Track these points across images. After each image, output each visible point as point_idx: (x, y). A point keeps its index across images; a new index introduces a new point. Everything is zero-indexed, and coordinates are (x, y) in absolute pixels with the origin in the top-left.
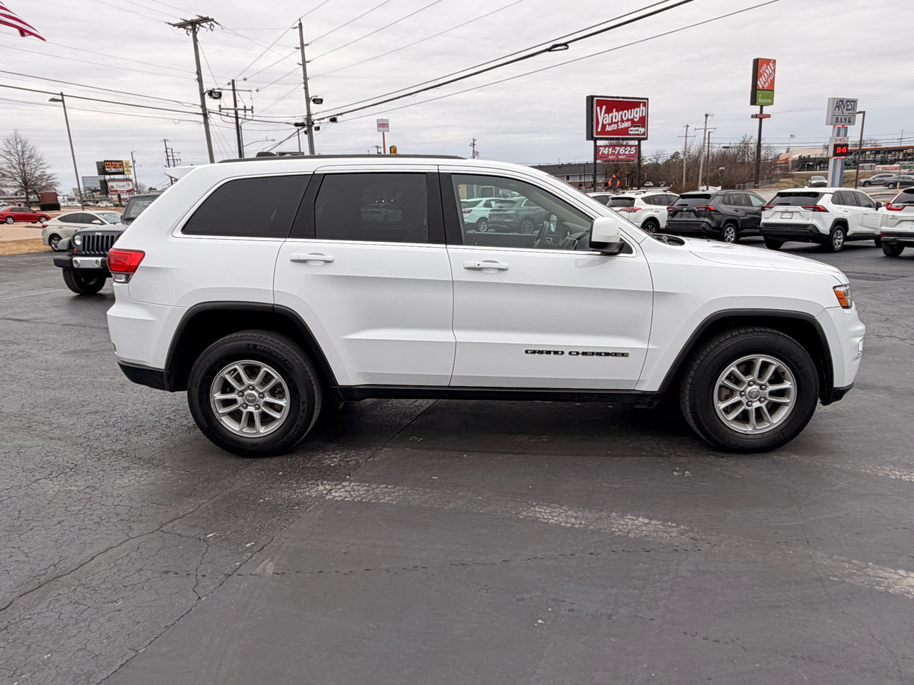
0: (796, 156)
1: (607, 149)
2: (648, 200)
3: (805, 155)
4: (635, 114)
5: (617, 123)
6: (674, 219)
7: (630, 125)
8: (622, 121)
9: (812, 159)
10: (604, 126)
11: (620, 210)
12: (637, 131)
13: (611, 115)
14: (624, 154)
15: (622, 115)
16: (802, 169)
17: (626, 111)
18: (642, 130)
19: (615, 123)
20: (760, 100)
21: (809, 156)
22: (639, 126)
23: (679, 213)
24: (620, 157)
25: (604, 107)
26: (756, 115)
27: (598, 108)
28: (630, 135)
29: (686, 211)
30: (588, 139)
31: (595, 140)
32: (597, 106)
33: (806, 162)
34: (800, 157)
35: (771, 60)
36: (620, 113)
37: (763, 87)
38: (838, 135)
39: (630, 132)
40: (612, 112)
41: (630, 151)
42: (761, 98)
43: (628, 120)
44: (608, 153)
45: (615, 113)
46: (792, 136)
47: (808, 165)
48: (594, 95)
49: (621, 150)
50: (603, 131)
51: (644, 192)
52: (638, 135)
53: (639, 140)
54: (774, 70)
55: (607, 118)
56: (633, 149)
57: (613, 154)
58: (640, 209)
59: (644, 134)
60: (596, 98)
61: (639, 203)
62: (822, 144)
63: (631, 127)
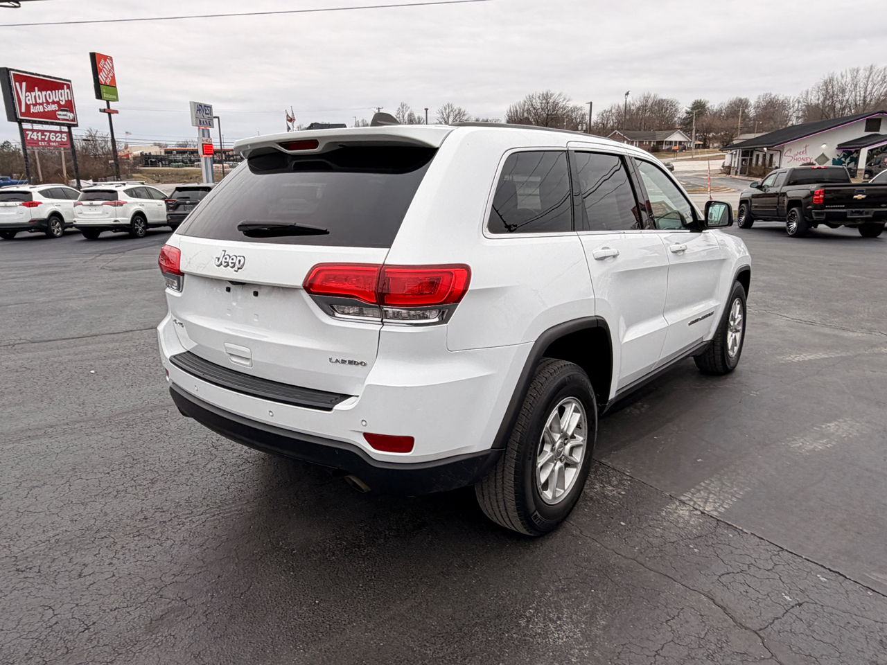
0: (137, 153)
1: (35, 133)
2: (132, 193)
3: (146, 152)
4: (61, 96)
5: (42, 104)
6: (176, 212)
7: (57, 109)
8: (48, 103)
9: (154, 156)
10: (28, 106)
11: (102, 204)
12: (66, 115)
13: (33, 94)
14: (55, 141)
15: (46, 96)
16: (146, 164)
17: (49, 92)
18: (71, 115)
19: (40, 104)
20: (105, 95)
21: (150, 153)
22: (66, 111)
23: (181, 206)
24: (52, 144)
25: (24, 84)
26: (105, 110)
27: (17, 84)
28: (59, 119)
29: (190, 204)
30: (10, 119)
31: (20, 122)
32: (15, 82)
33: (149, 158)
34: (141, 153)
35: (108, 56)
36: (44, 93)
37: (105, 82)
38: (204, 136)
39: (59, 117)
40: (34, 91)
41: (61, 138)
42: (106, 93)
43: (54, 102)
44: (37, 139)
45: (37, 93)
46: (127, 133)
47: (151, 161)
48: (9, 67)
49: (51, 136)
50: (28, 113)
51: (124, 184)
52: (68, 120)
53: (69, 126)
54: (113, 67)
55: (30, 98)
56: (64, 135)
57: (43, 140)
58: (126, 203)
59: (73, 120)
60: (12, 72)
61: (122, 197)
62: (175, 143)
63: (58, 111)
